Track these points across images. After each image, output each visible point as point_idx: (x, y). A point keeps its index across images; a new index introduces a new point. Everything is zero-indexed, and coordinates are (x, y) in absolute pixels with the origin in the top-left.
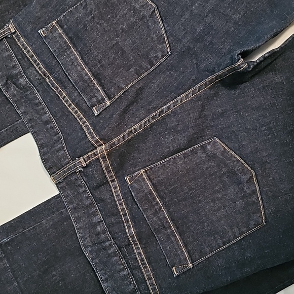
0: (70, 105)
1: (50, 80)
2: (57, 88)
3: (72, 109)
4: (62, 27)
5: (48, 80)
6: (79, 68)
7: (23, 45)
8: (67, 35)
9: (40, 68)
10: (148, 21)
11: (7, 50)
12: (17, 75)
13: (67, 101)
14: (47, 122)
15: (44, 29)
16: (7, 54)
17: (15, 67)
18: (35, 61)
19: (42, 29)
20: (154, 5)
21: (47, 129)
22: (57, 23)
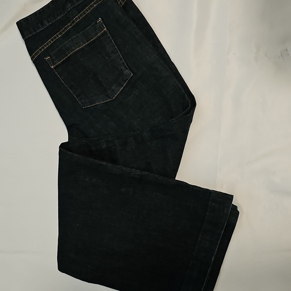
0: (52, 40)
1: (69, 26)
2: (63, 31)
3: (50, 41)
4: (102, 35)
5: (69, 24)
6: (73, 48)
7: (91, 6)
8: (97, 39)
9: (77, 19)
10: (105, 94)
13: (55, 38)
14: (42, 24)
15: (102, 22)
18: (81, 15)
19: (102, 20)
20: (114, 98)
21: (38, 23)
22: (105, 32)
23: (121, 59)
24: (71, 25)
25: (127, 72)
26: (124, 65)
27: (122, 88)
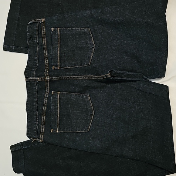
0: (46, 60)
1: (45, 47)
2: (45, 51)
3: (46, 61)
4: (60, 32)
5: (44, 46)
7: (43, 29)
8: (60, 36)
9: (44, 40)
10: (89, 49)
11: (37, 27)
12: (35, 37)
13: (46, 58)
14: (35, 60)
16: (36, 28)
17: (36, 34)
18: (44, 37)
19: (53, 27)
20: (94, 45)
21: (34, 62)
22: (60, 29)
23: (78, 29)
24: (45, 46)
25: (86, 30)
26: (82, 30)
27: (92, 38)
